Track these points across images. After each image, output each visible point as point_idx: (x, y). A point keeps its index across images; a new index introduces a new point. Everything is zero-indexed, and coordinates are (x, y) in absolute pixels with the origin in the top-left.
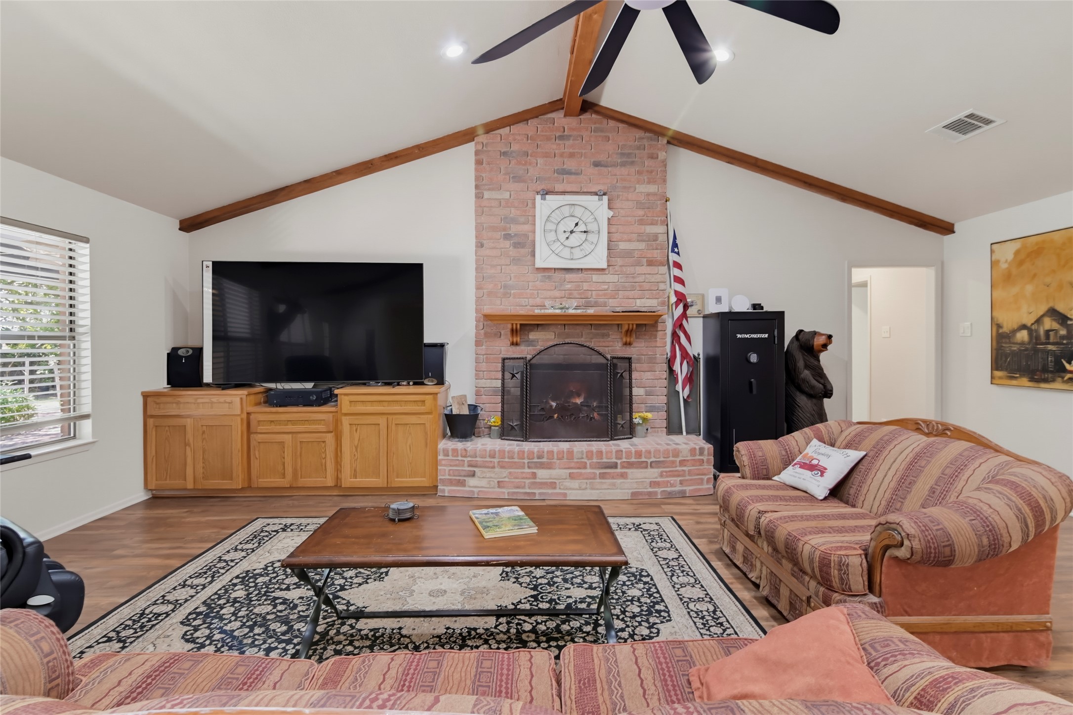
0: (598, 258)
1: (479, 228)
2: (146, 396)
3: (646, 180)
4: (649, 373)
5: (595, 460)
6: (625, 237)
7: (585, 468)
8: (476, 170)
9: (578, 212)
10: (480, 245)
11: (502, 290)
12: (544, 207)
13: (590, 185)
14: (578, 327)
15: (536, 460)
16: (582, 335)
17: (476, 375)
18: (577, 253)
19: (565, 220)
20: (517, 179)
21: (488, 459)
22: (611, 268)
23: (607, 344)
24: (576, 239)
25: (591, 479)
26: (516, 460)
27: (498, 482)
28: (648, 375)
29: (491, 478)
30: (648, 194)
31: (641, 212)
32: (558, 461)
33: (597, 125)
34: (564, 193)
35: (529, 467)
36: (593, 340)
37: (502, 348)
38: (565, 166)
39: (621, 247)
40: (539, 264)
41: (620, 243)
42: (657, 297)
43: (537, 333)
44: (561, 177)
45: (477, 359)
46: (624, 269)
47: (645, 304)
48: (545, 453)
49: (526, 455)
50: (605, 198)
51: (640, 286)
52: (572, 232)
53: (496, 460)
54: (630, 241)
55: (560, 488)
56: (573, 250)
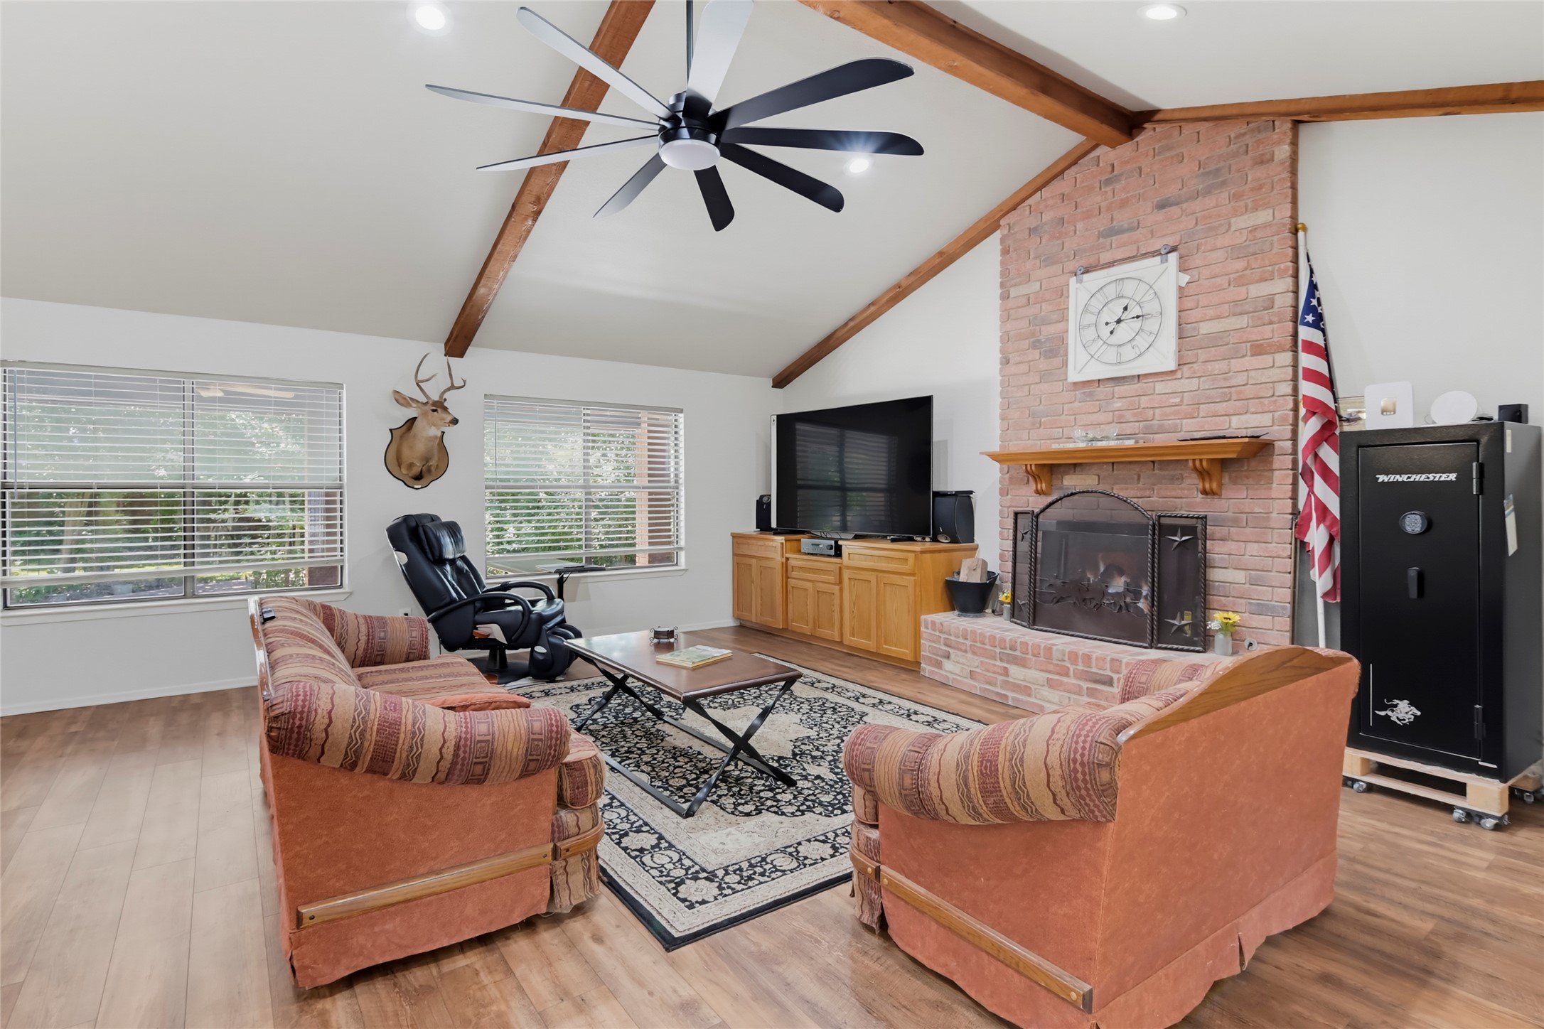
0: (1163, 356)
1: (1006, 339)
2: (735, 537)
3: (1250, 205)
4: (1255, 546)
5: (1080, 667)
6: (1211, 312)
7: (1067, 675)
8: (1002, 263)
9: (1129, 289)
10: (1006, 361)
11: (1030, 419)
12: (1081, 291)
13: (1152, 241)
14: (1132, 466)
15: (1008, 651)
16: (1139, 479)
17: (1001, 533)
18: (1128, 352)
19: (1110, 305)
20: (1049, 261)
21: (961, 640)
22: (1185, 368)
23: (1178, 493)
24: (1124, 332)
25: (1074, 693)
26: (988, 647)
27: (971, 671)
28: (1254, 548)
29: (964, 664)
30: (1254, 229)
31: (1240, 264)
32: (1034, 659)
33: (1164, 143)
34: (1111, 264)
35: (1001, 660)
36: (1156, 487)
37: (1031, 499)
38: (1115, 223)
39: (1202, 331)
40: (1073, 376)
41: (1201, 324)
42: (1272, 408)
43: (1074, 477)
44: (1108, 240)
45: (1001, 512)
46: (1209, 367)
47: (1244, 423)
48: (1018, 644)
49: (997, 642)
50: (1173, 257)
51: (1239, 393)
52: (1119, 321)
53: (968, 643)
54: (1219, 317)
55: (1036, 697)
56: (1121, 350)
